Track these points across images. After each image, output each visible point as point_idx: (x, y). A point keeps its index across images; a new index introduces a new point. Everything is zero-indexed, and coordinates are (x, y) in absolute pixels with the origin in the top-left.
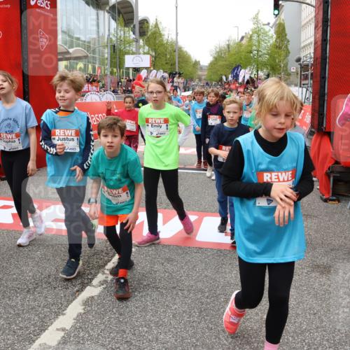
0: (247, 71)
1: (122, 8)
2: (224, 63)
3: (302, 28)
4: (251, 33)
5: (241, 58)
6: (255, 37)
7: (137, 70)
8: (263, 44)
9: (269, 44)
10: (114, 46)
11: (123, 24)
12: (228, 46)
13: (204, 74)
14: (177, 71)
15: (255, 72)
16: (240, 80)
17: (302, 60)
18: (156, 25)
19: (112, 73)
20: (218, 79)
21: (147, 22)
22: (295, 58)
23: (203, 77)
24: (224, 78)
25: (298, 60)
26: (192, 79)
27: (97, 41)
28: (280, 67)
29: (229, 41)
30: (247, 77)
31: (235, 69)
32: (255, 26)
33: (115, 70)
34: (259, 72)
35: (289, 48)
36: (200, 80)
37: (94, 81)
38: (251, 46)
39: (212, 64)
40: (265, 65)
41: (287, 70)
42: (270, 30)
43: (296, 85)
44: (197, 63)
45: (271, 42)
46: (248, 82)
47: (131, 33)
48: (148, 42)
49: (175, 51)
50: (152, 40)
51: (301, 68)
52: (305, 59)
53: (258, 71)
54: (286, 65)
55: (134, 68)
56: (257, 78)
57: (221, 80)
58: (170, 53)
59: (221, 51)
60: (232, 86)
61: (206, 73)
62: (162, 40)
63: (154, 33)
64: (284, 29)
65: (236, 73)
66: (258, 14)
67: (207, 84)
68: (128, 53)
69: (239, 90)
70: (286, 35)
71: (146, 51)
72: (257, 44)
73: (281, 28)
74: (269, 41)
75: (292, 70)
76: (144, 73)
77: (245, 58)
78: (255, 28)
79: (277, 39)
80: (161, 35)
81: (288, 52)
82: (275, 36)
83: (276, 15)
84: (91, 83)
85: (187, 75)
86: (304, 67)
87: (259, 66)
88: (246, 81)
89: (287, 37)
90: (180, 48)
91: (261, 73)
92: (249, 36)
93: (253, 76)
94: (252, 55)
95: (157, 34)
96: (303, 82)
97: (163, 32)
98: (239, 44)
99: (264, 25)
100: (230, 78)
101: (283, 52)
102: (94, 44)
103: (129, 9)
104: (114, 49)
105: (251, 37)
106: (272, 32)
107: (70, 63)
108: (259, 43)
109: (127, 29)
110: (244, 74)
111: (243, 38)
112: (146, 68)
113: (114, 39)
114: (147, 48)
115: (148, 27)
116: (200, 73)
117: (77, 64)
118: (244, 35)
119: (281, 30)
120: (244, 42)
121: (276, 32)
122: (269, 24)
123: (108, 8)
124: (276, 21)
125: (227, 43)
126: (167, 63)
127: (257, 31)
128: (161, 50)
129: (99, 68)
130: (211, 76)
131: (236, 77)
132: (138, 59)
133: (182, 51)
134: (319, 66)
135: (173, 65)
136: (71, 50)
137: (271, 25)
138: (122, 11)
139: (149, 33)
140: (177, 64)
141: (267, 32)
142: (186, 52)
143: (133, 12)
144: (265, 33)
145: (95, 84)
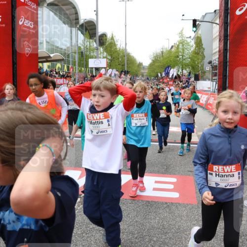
0: (175, 69)
1: (89, 26)
2: (159, 64)
3: (213, 40)
4: (178, 44)
5: (171, 61)
6: (181, 46)
7: (97, 69)
8: (186, 52)
9: (190, 51)
10: (82, 52)
11: (89, 37)
12: (162, 52)
13: (145, 72)
14: (126, 69)
15: (180, 71)
16: (170, 76)
17: (213, 63)
18: (112, 38)
19: (80, 71)
20: (156, 75)
21: (106, 36)
22: (208, 61)
23: (145, 74)
24: (159, 75)
25: (210, 62)
26: (137, 76)
27: (70, 49)
28: (199, 66)
29: (162, 49)
30: (175, 74)
31: (167, 68)
32: (181, 39)
33: (83, 69)
34: (184, 71)
35: (205, 54)
36: (143, 76)
37: (68, 76)
38: (178, 52)
39: (151, 65)
40: (187, 65)
41: (203, 69)
42: (191, 42)
43: (209, 80)
44: (140, 64)
45: (192, 50)
46: (176, 78)
47: (95, 43)
48: (106, 50)
49: (124, 56)
50: (109, 49)
51: (212, 68)
52: (215, 61)
53: (182, 70)
54: (202, 66)
55: (95, 68)
56: (182, 75)
57: (157, 76)
58: (122, 57)
59: (157, 56)
60: (165, 81)
61: (147, 71)
62: (116, 49)
63: (111, 43)
64: (201, 40)
65: (168, 71)
66: (182, 30)
67: (148, 78)
68: (92, 57)
69: (170, 83)
70: (202, 45)
71: (104, 56)
72: (182, 51)
73: (199, 40)
74: (190, 49)
75: (207, 69)
76: (103, 71)
77: (173, 61)
78: (181, 40)
79: (196, 47)
80: (115, 45)
81: (204, 57)
82: (194, 46)
83: (195, 32)
84: (66, 78)
85: (133, 72)
86: (214, 68)
87: (184, 66)
88: (174, 76)
89: (203, 46)
90: (129, 54)
91: (185, 71)
92: (176, 46)
93: (179, 73)
94: (178, 59)
95: (113, 44)
96: (214, 78)
97: (116, 43)
98: (170, 51)
99: (187, 38)
100: (163, 75)
101: (200, 57)
102: (68, 51)
103: (93, 27)
104: (82, 55)
105: (178, 46)
106: (192, 43)
107: (51, 64)
108: (183, 50)
109: (91, 40)
110: (173, 72)
111: (172, 47)
112: (104, 68)
113: (82, 47)
114: (105, 54)
115: (106, 39)
116: (143, 71)
117: (56, 64)
118: (173, 45)
119: (199, 42)
120: (173, 50)
121: (195, 43)
122: (190, 37)
123: (78, 26)
124: (195, 35)
125: (162, 50)
126: (119, 64)
127: (182, 42)
128: (115, 55)
129: (72, 67)
130: (150, 73)
131: (168, 74)
132: (98, 62)
133: (130, 56)
134: (222, 68)
135: (123, 65)
136: (52, 55)
137: (192, 38)
138: (88, 28)
139: (107, 44)
140: (126, 65)
141: (189, 43)
142: (133, 56)
143: (95, 29)
144: (188, 44)
145: (68, 79)
